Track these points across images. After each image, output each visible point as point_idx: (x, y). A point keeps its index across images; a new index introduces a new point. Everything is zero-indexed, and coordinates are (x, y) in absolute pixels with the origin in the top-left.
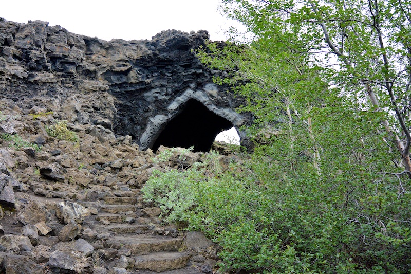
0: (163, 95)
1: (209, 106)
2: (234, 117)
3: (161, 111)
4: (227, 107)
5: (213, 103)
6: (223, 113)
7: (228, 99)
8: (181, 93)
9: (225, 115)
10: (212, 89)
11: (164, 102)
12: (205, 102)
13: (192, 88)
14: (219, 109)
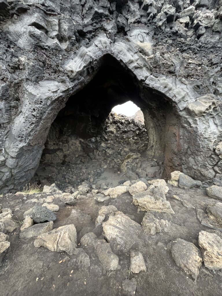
0: (53, 38)
1: (138, 70)
2: (183, 94)
3: (52, 72)
4: (170, 75)
5: (146, 65)
6: (165, 85)
7: (173, 60)
8: (89, 39)
9: (167, 89)
10: (142, 40)
11: (57, 53)
12: (132, 62)
13: (108, 32)
14: (157, 77)
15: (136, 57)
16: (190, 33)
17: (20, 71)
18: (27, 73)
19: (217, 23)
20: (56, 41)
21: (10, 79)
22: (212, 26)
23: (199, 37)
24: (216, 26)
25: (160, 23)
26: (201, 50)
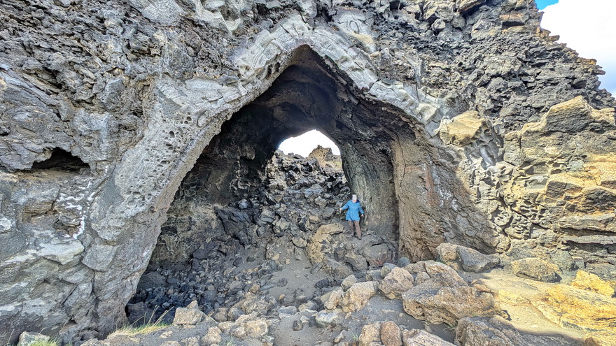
0: (213, 11)
1: (357, 73)
2: (432, 110)
3: (210, 67)
4: (408, 83)
5: (369, 66)
6: (403, 97)
7: (409, 60)
8: (274, 20)
9: (407, 103)
10: (357, 30)
11: (219, 35)
12: (346, 60)
13: (305, 14)
14: (389, 85)
15: (352, 52)
16: (424, 26)
17: (151, 58)
18: (167, 63)
19: (457, 18)
20: (219, 16)
21: (131, 71)
22: (452, 20)
23: (437, 32)
24: (456, 21)
25: (382, 10)
26: (443, 50)
